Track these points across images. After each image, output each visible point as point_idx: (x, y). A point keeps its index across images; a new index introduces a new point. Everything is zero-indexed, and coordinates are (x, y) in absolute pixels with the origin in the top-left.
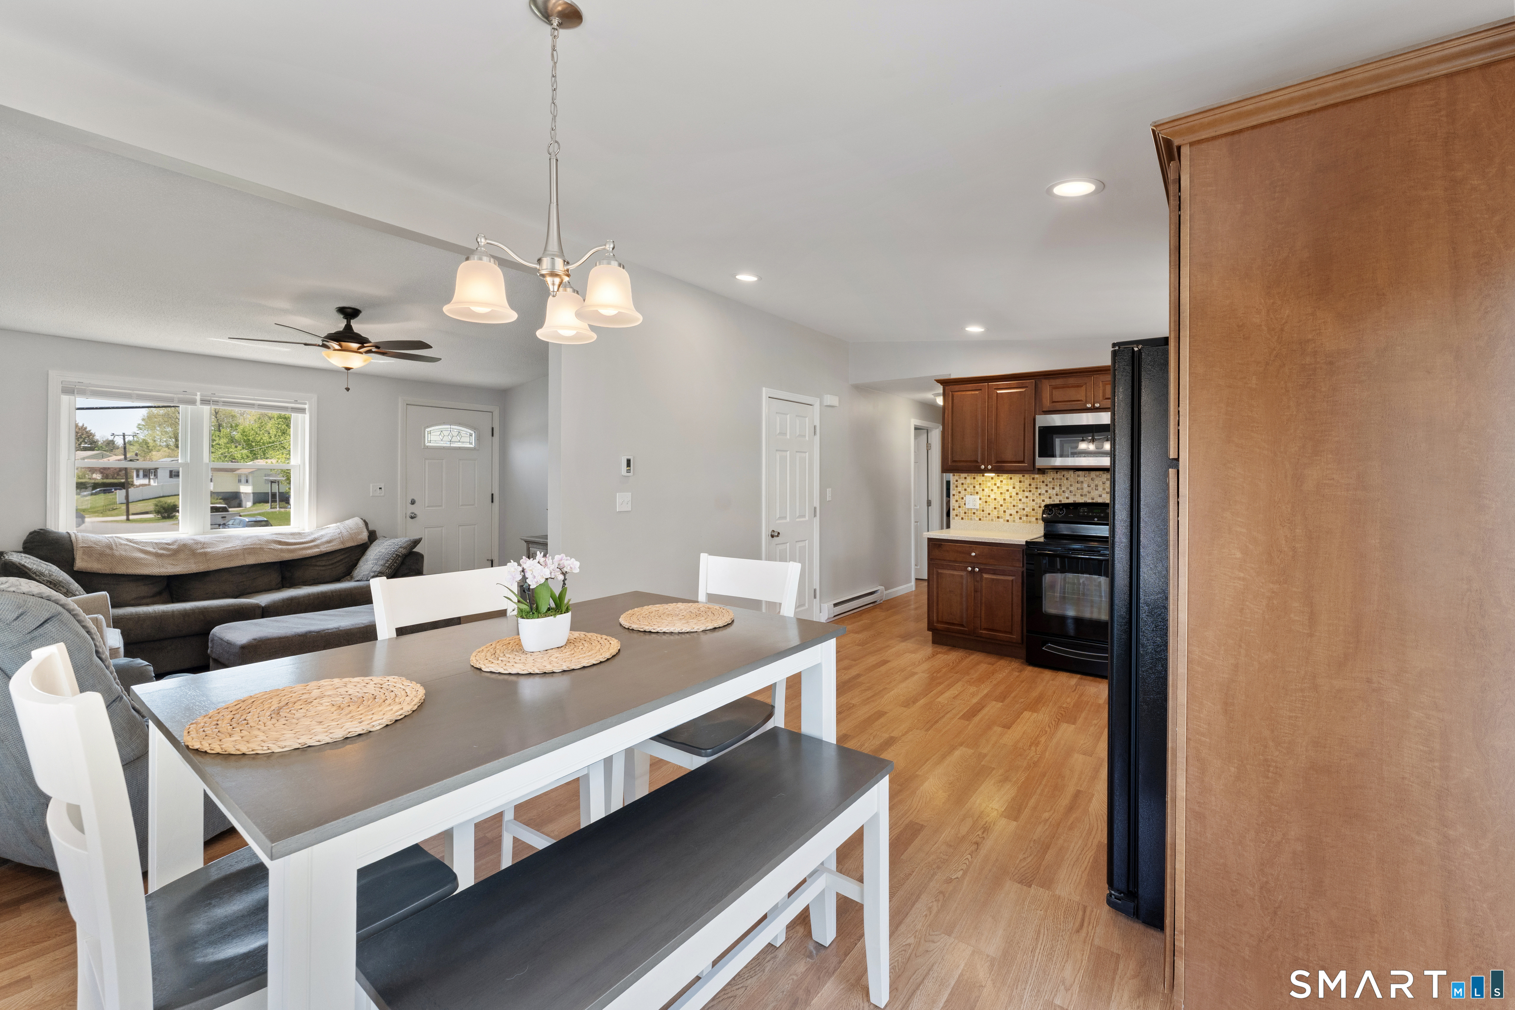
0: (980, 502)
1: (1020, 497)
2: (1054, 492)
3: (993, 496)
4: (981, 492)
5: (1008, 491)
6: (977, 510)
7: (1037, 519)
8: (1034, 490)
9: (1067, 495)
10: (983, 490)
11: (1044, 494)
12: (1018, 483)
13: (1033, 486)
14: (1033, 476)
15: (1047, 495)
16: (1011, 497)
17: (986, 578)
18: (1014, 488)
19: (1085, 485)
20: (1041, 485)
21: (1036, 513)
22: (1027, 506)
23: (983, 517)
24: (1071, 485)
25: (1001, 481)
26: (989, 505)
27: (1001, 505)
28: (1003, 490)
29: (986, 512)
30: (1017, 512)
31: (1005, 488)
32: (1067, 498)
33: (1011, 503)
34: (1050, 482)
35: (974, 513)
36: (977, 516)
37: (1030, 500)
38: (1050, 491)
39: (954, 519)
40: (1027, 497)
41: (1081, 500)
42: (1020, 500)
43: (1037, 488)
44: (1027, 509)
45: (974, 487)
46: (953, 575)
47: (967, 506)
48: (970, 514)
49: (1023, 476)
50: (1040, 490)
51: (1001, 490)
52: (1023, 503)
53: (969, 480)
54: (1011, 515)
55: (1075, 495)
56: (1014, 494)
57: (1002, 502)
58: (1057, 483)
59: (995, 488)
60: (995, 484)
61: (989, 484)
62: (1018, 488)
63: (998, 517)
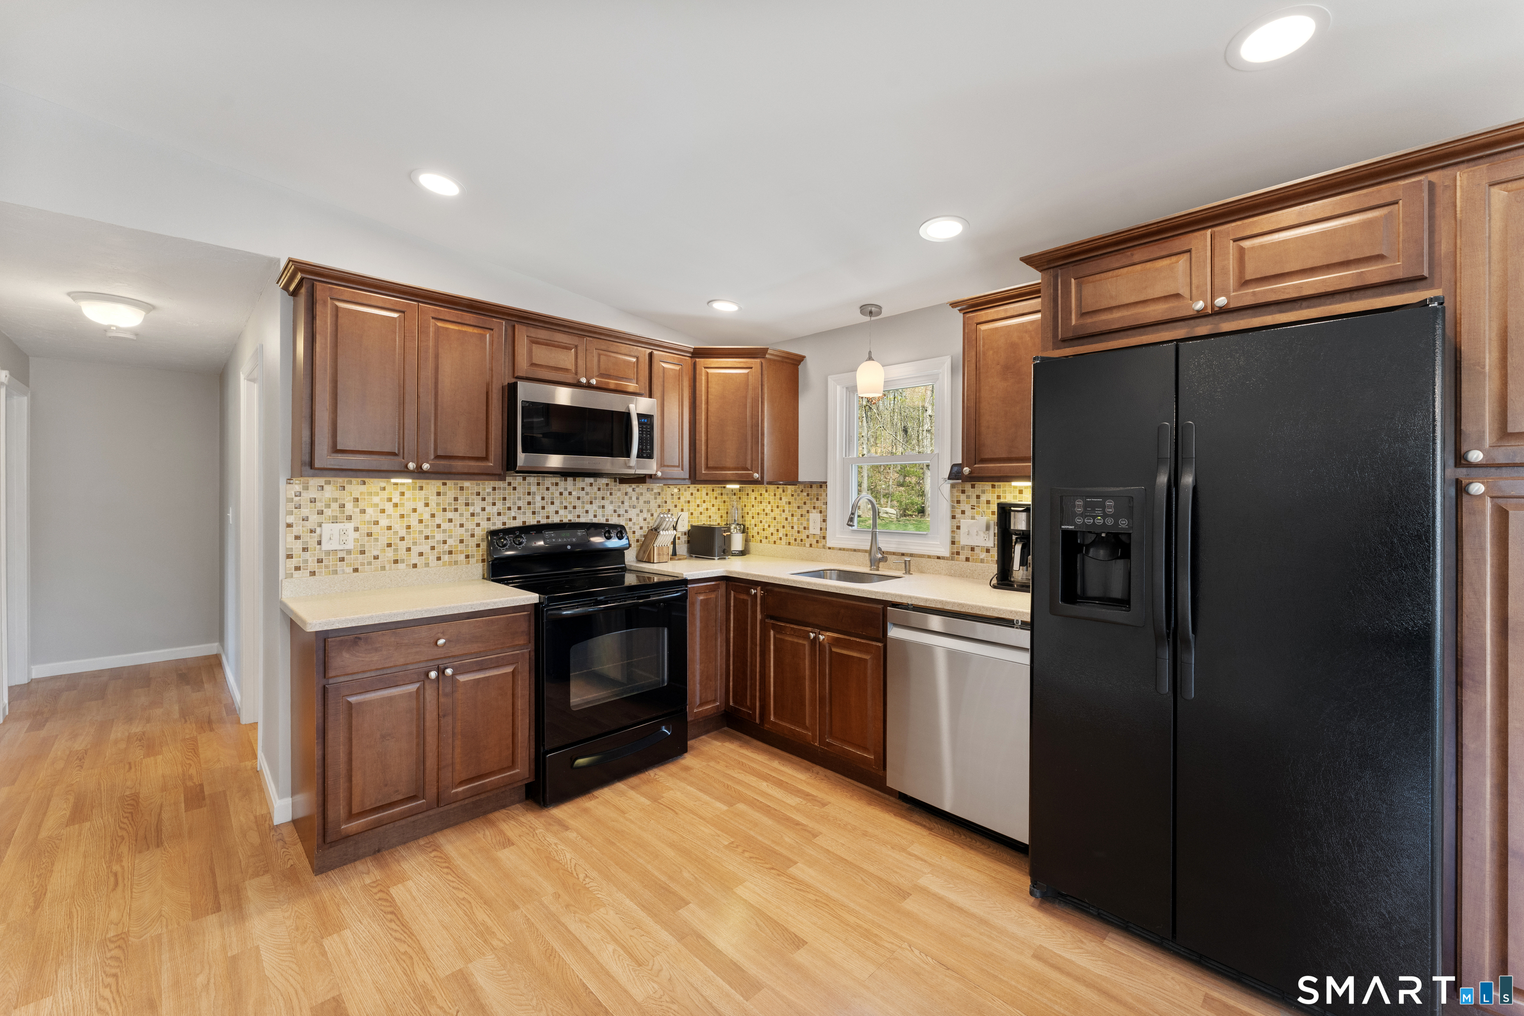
0: (357, 535)
1: (438, 520)
2: (495, 510)
3: (383, 522)
4: (357, 516)
5: (415, 510)
6: (349, 552)
7: (467, 557)
8: (462, 508)
9: (513, 514)
10: (363, 511)
11: (478, 514)
12: (435, 497)
13: (462, 500)
14: (461, 483)
15: (484, 515)
16: (421, 521)
17: (465, 683)
18: (427, 505)
19: (538, 498)
20: (474, 500)
21: (467, 546)
22: (450, 537)
23: (362, 564)
24: (519, 499)
25: (402, 494)
26: (377, 540)
27: (402, 539)
28: (406, 509)
29: (369, 555)
30: (433, 548)
31: (409, 505)
32: (514, 518)
33: (421, 532)
34: (489, 494)
35: (342, 560)
36: (348, 565)
37: (455, 526)
38: (489, 509)
39: (289, 576)
40: (450, 521)
41: (532, 521)
42: (439, 526)
43: (467, 504)
44: (450, 542)
45: (343, 506)
46: (391, 699)
47: (326, 546)
48: (330, 561)
49: (444, 484)
50: (473, 507)
51: (400, 511)
52: (444, 531)
53: (330, 492)
54: (421, 554)
55: (524, 513)
56: (426, 517)
57: (403, 533)
58: (499, 494)
59: (389, 507)
60: (390, 500)
61: (376, 500)
62: (435, 505)
63: (396, 562)
